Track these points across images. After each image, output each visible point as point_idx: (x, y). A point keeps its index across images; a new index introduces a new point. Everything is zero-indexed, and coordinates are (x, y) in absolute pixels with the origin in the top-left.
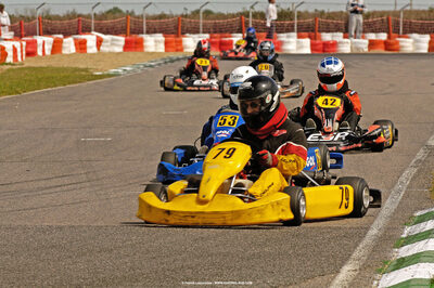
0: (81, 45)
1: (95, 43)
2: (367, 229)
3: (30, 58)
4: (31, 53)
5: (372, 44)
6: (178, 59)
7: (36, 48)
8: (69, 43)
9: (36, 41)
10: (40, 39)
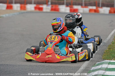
2: (80, 67)
5: (90, 10)
6: (24, 13)
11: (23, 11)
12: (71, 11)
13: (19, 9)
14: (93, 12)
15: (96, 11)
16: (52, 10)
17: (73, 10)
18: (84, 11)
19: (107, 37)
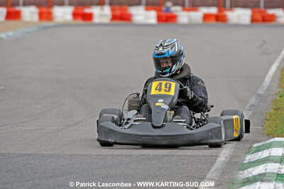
11: (46, 23)
12: (160, 19)
13: (36, 18)
14: (213, 22)
15: (220, 18)
16: (114, 18)
17: (164, 18)
18: (190, 19)
19: (263, 81)
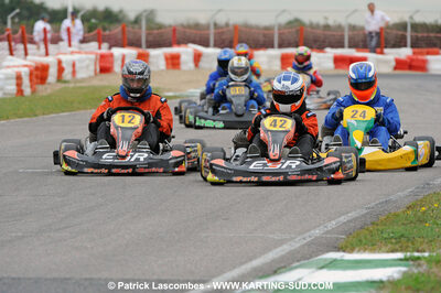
0: (174, 61)
1: (191, 58)
3: (104, 76)
4: (105, 70)
7: (112, 63)
8: (157, 56)
9: (112, 55)
10: (117, 52)
